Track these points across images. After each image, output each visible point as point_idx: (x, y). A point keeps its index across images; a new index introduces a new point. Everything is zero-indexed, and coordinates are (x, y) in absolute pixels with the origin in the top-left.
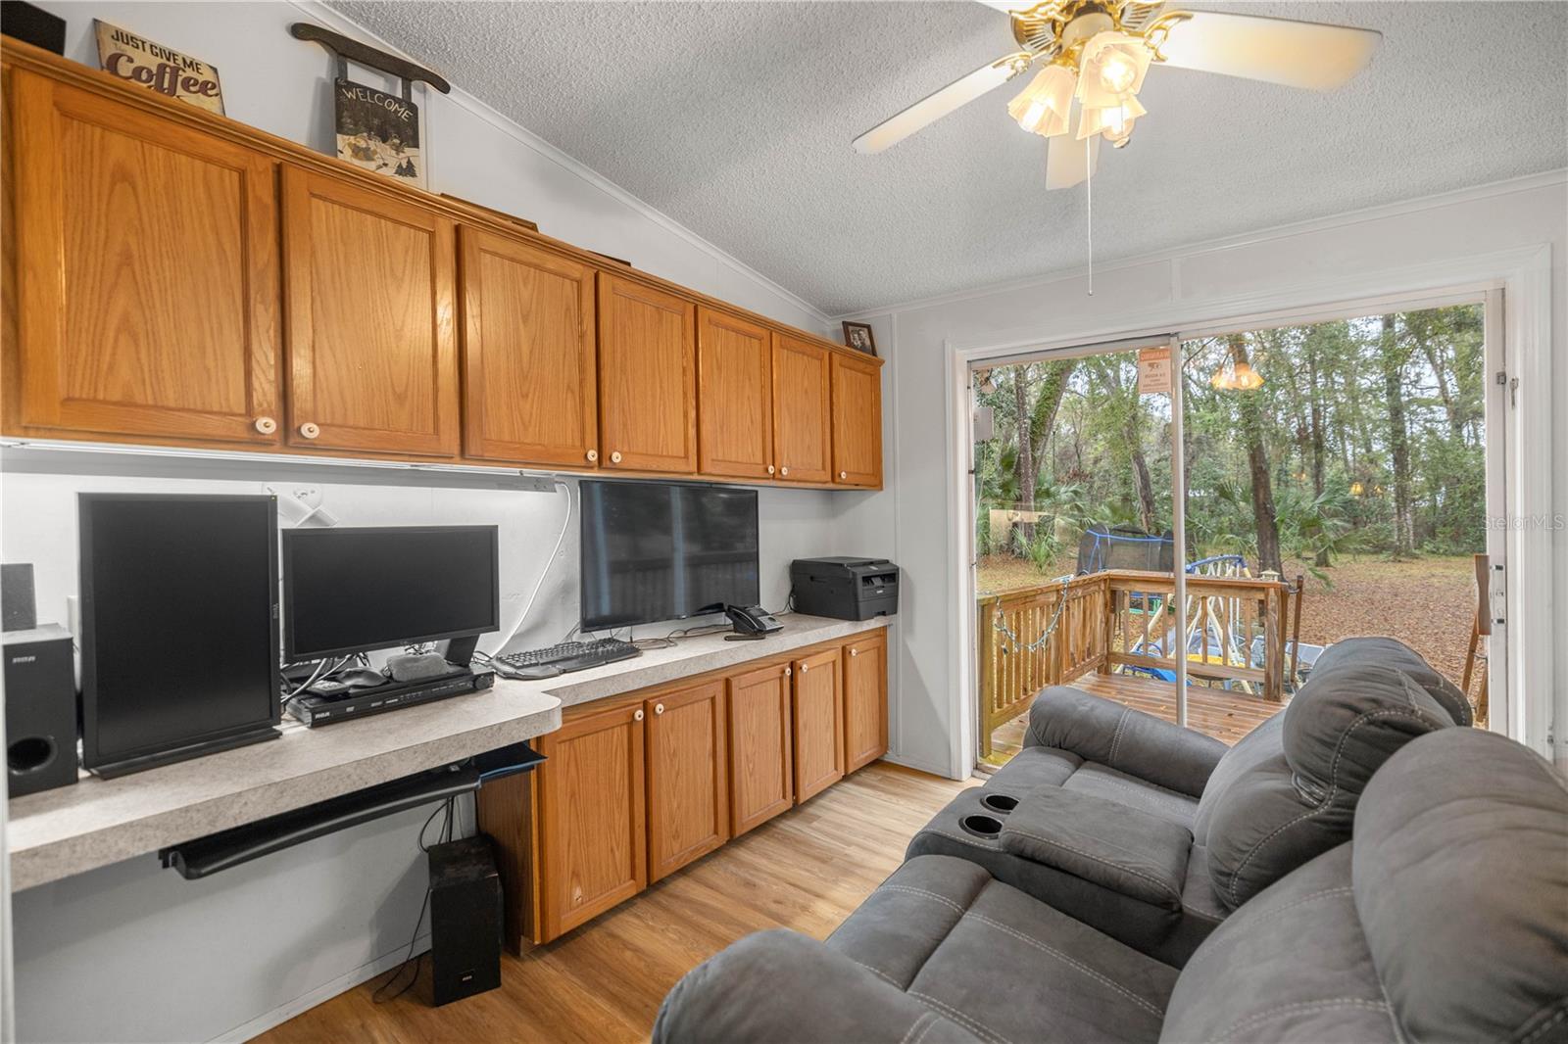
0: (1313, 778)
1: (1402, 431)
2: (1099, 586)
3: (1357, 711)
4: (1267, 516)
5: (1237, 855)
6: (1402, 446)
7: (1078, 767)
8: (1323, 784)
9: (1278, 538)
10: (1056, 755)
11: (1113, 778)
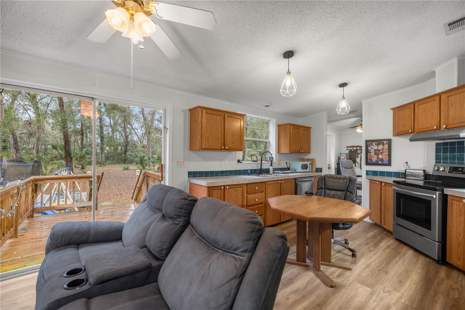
0: (178, 217)
1: (103, 133)
2: (31, 183)
3: (186, 199)
4: (69, 155)
5: (164, 244)
6: (102, 136)
7: (78, 249)
8: (180, 218)
9: (72, 162)
10: (68, 248)
11: (93, 246)
